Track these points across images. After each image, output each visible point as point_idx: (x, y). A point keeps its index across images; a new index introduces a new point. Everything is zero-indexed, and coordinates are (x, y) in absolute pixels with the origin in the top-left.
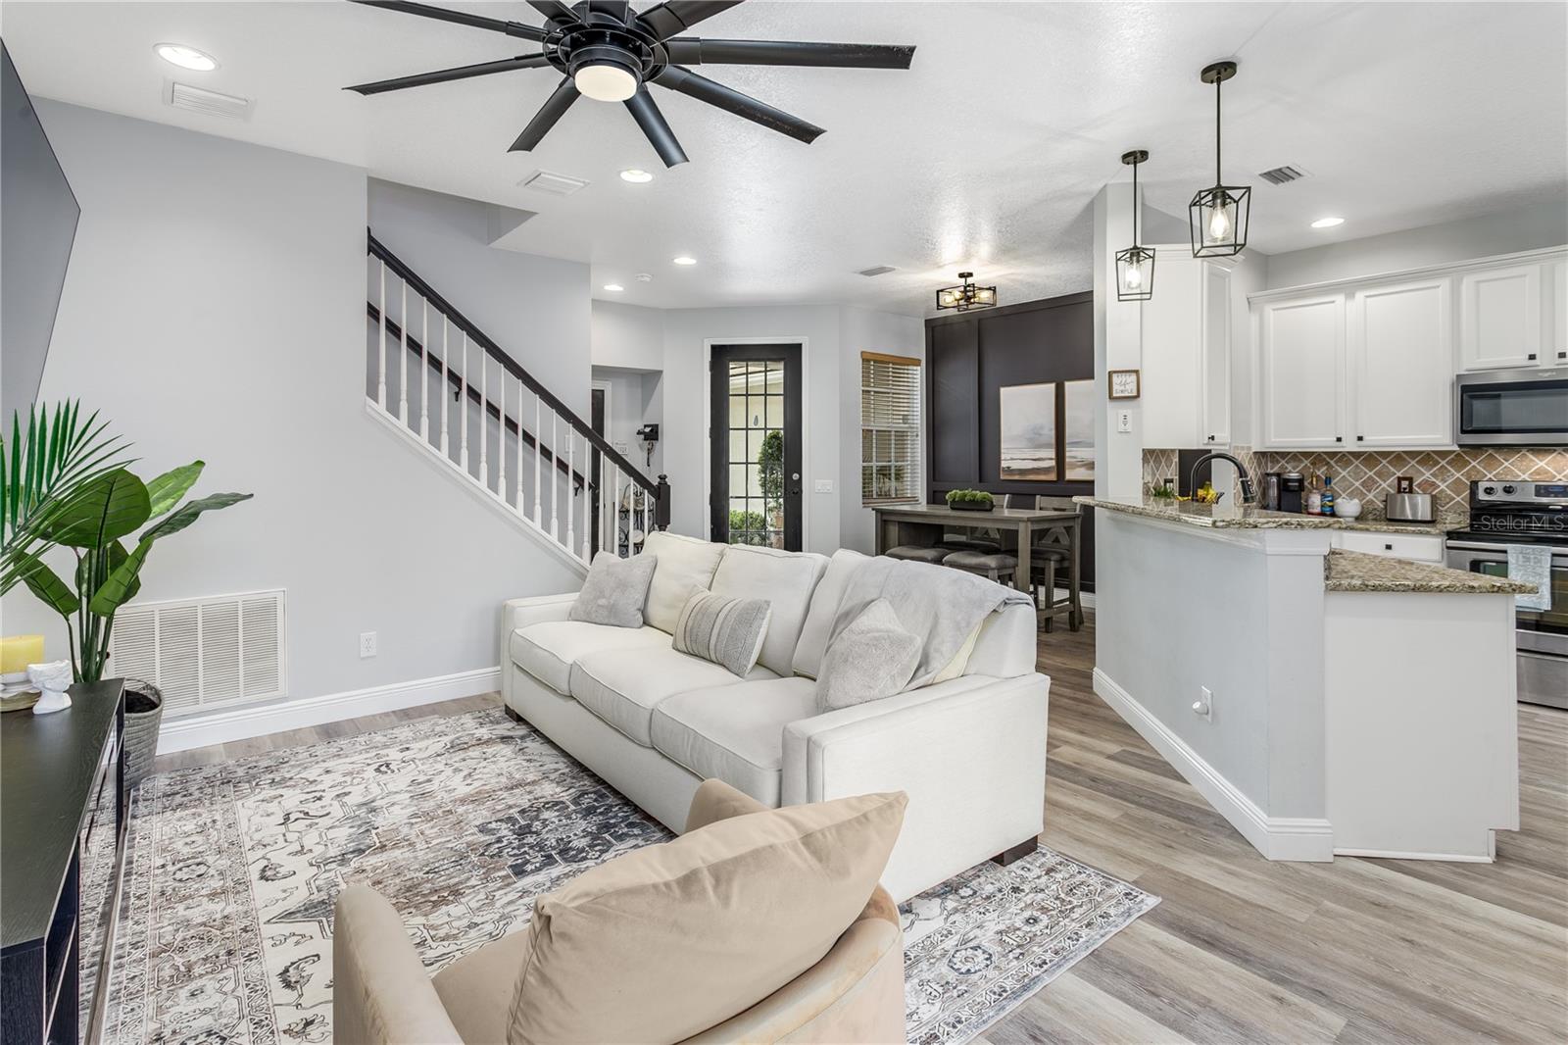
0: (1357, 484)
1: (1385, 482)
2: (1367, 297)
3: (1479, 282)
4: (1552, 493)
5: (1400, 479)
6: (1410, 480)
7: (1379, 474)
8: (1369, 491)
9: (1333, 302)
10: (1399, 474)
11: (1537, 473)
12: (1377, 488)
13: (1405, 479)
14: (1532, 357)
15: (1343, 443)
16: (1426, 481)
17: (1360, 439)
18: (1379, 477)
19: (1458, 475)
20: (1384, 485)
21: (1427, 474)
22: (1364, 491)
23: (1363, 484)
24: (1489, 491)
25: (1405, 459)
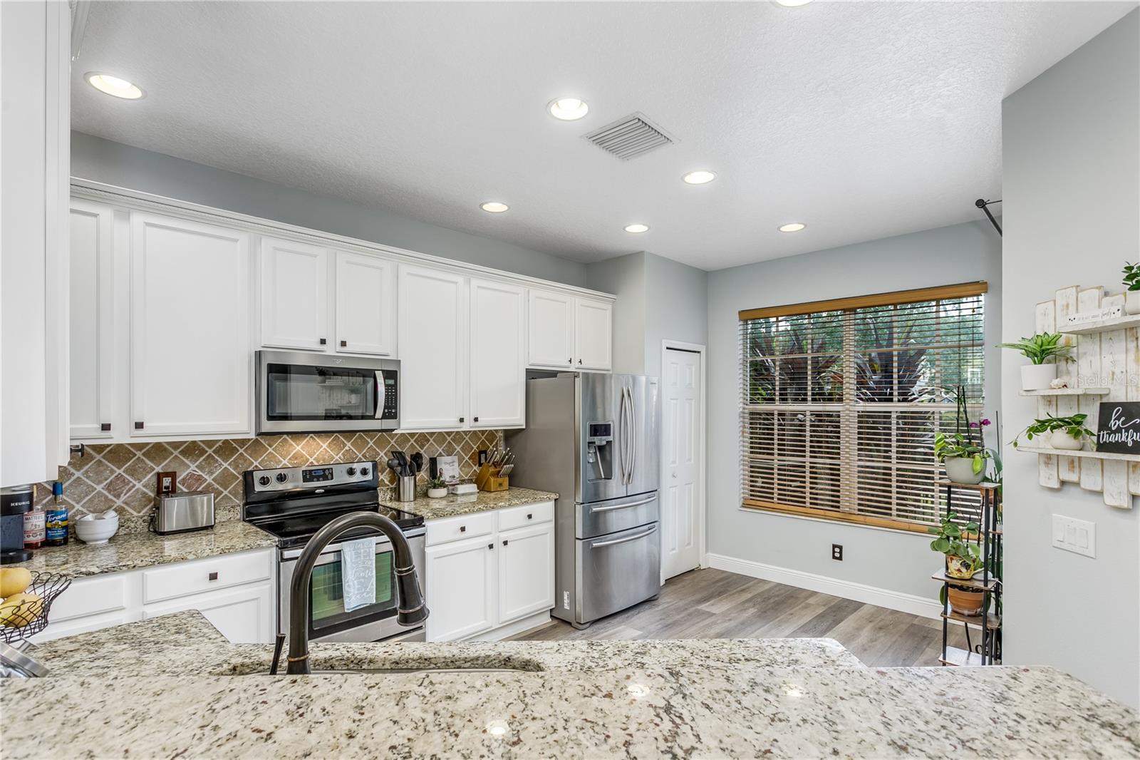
0: (99, 488)
1: (140, 481)
2: (148, 224)
3: (276, 249)
4: (316, 477)
5: (160, 477)
6: (173, 475)
7: (131, 472)
8: (118, 496)
9: (96, 215)
10: (158, 469)
11: (295, 457)
12: (130, 490)
13: (167, 474)
14: (323, 342)
15: (111, 433)
16: (191, 476)
17: (139, 426)
18: (132, 476)
19: (226, 465)
20: (139, 486)
21: (192, 467)
22: (110, 497)
23: (108, 488)
24: (265, 481)
25: (165, 450)
